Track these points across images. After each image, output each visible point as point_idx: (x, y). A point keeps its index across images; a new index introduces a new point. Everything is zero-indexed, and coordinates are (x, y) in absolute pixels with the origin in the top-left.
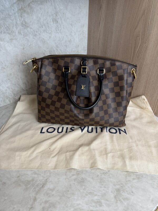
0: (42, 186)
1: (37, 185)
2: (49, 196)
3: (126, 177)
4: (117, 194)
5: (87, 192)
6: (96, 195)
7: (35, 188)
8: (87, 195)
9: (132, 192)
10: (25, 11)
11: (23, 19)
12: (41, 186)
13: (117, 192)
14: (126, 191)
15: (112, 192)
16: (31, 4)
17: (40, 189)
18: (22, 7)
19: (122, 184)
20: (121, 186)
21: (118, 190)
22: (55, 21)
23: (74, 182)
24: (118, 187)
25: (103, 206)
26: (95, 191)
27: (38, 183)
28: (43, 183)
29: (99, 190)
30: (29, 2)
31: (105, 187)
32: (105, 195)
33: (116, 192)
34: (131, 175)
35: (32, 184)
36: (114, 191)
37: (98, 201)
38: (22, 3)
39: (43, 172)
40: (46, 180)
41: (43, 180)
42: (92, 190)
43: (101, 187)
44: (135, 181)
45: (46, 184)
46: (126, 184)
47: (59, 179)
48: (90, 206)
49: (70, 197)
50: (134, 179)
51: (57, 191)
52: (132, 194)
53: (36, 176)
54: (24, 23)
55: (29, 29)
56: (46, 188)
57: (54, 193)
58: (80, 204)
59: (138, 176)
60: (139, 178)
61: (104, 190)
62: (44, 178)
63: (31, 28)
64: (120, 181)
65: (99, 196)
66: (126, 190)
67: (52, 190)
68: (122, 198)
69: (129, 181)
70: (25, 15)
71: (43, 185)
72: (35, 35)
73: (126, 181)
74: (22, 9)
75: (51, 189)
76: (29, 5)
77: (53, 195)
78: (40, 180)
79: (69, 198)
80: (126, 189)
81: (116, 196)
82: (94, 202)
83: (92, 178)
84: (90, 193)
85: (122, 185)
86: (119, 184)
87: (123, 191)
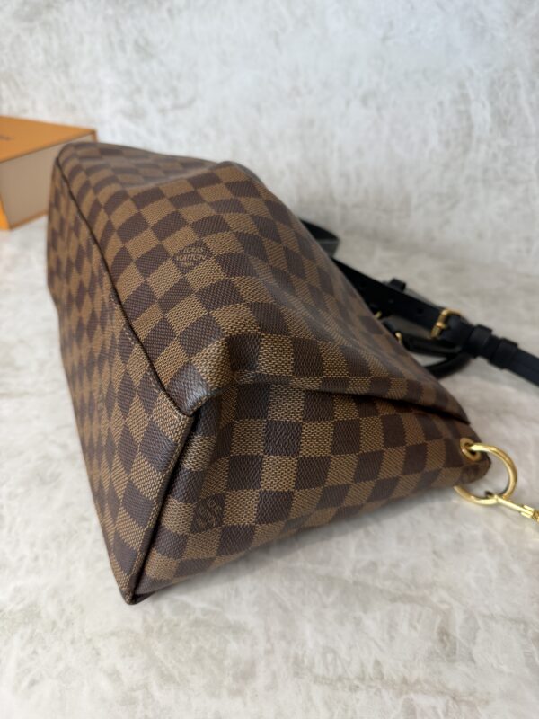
3: (113, 634)
4: (10, 612)
9: (33, 683)
13: (21, 611)
14: (35, 652)
15: (18, 590)
19: (69, 623)
20: (54, 623)
23: (34, 459)
24: (50, 609)
26: (10, 530)
27: (12, 381)
28: (14, 391)
29: (18, 541)
31: (36, 558)
33: (21, 606)
34: (132, 655)
36: (23, 600)
40: (27, 393)
41: (22, 388)
42: (14, 519)
43: (32, 545)
44: (105, 684)
45: (11, 398)
46: (73, 642)
47: (38, 418)
50: (114, 675)
52: (25, 684)
53: (34, 369)
59: (139, 694)
60: (129, 701)
61: (21, 559)
62: (33, 386)
64: (82, 611)
66: (40, 651)
69: (98, 654)
71: (5, 395)
73: (90, 640)
78: (20, 381)
80: (44, 648)
83: (67, 505)
85: (61, 624)
86: (63, 610)
87: (31, 638)
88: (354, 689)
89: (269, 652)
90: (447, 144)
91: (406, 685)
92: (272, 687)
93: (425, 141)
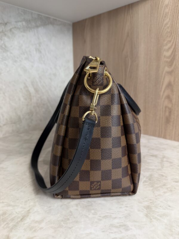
0: (22, 220)
1: (12, 220)
2: (35, 231)
3: (153, 192)
4: (147, 212)
5: (100, 216)
6: (115, 218)
7: (7, 223)
8: (101, 220)
9: (170, 206)
10: (5, 35)
11: (2, 42)
12: (19, 220)
13: (147, 209)
14: (160, 206)
15: (139, 211)
16: (13, 30)
17: (17, 223)
18: (2, 31)
19: (151, 200)
20: (151, 203)
21: (148, 207)
22: (38, 51)
23: (76, 208)
24: (146, 204)
25: (131, 229)
26: (113, 213)
27: (13, 216)
28: (23, 215)
29: (118, 211)
30: (11, 27)
31: (127, 207)
32: (130, 216)
33: (145, 210)
34: (159, 190)
35: (2, 219)
36: (143, 209)
37: (121, 224)
38: (3, 27)
39: (22, 202)
40: (29, 210)
41: (23, 212)
42: (108, 213)
43: (121, 208)
44: (167, 194)
45: (28, 216)
46: (156, 199)
47: (50, 207)
48: (110, 233)
49: (72, 227)
50: (165, 193)
51: (49, 221)
52: (169, 208)
53: (10, 208)
54: (4, 46)
55: (9, 53)
56: (28, 220)
57: (43, 225)
58: (91, 233)
59: (169, 189)
60: (171, 191)
61: (126, 210)
62: (25, 208)
63: (11, 53)
64: (147, 197)
65: (120, 218)
66: (160, 205)
67: (40, 222)
68: (157, 216)
69: (160, 195)
70: (6, 39)
71: (23, 218)
72: (16, 61)
73: (156, 196)
74: (2, 32)
75: (37, 221)
76: (11, 30)
77: (41, 228)
78: (16, 213)
79: (70, 228)
80: (159, 204)
81: (147, 214)
82: (115, 227)
84: (106, 217)
86: (146, 201)
87: (156, 207)
88: (163, 165)
89: (156, 172)
90: (26, 99)
91: (162, 161)
92: (164, 173)
93: (20, 100)
